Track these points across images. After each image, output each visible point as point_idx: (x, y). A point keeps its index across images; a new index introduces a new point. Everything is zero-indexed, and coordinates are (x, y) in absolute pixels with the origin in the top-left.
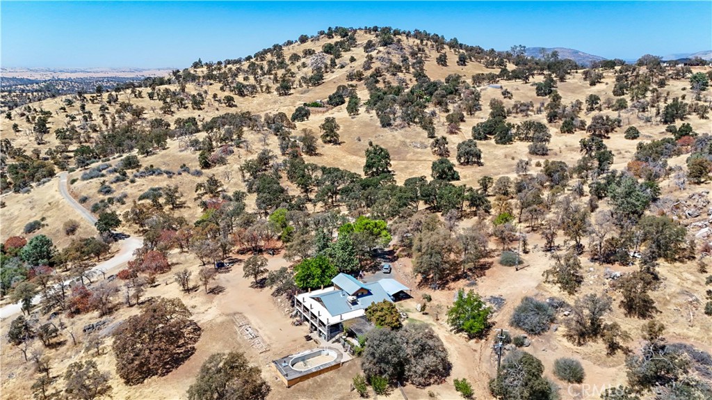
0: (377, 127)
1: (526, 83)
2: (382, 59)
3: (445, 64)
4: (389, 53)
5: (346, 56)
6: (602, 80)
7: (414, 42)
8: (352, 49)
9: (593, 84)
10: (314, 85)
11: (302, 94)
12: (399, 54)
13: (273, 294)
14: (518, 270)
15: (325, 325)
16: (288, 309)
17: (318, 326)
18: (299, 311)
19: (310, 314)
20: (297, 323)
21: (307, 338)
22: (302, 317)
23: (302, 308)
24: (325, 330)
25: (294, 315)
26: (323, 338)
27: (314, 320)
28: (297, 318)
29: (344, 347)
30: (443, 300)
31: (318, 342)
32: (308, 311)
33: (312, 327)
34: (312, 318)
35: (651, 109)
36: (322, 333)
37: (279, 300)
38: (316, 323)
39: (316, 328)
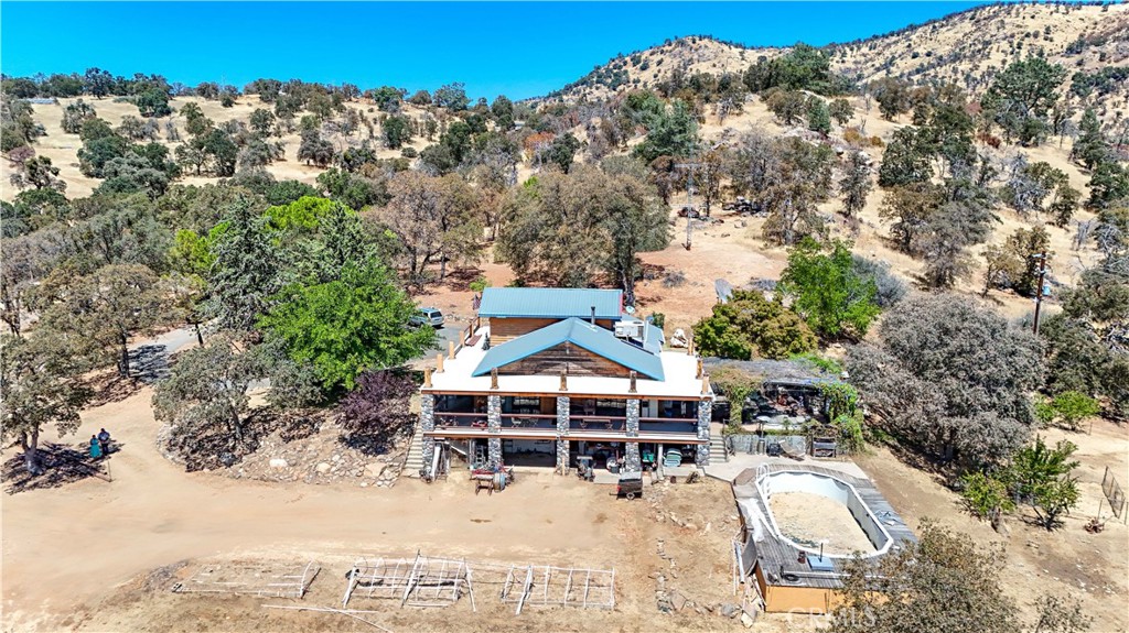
1: (100, 99)
13: (189, 469)
14: (688, 248)
15: (692, 406)
16: (375, 466)
17: (631, 434)
18: (460, 440)
19: (564, 412)
20: (498, 478)
21: (629, 490)
22: (495, 454)
23: (494, 412)
24: (694, 428)
25: (432, 470)
26: (671, 466)
27: (591, 426)
28: (458, 476)
29: (775, 451)
30: (687, 317)
31: (692, 479)
32: (542, 407)
33: (573, 463)
34: (574, 424)
35: (355, 132)
36: (667, 446)
37: (278, 462)
38: (618, 426)
39: (603, 454)
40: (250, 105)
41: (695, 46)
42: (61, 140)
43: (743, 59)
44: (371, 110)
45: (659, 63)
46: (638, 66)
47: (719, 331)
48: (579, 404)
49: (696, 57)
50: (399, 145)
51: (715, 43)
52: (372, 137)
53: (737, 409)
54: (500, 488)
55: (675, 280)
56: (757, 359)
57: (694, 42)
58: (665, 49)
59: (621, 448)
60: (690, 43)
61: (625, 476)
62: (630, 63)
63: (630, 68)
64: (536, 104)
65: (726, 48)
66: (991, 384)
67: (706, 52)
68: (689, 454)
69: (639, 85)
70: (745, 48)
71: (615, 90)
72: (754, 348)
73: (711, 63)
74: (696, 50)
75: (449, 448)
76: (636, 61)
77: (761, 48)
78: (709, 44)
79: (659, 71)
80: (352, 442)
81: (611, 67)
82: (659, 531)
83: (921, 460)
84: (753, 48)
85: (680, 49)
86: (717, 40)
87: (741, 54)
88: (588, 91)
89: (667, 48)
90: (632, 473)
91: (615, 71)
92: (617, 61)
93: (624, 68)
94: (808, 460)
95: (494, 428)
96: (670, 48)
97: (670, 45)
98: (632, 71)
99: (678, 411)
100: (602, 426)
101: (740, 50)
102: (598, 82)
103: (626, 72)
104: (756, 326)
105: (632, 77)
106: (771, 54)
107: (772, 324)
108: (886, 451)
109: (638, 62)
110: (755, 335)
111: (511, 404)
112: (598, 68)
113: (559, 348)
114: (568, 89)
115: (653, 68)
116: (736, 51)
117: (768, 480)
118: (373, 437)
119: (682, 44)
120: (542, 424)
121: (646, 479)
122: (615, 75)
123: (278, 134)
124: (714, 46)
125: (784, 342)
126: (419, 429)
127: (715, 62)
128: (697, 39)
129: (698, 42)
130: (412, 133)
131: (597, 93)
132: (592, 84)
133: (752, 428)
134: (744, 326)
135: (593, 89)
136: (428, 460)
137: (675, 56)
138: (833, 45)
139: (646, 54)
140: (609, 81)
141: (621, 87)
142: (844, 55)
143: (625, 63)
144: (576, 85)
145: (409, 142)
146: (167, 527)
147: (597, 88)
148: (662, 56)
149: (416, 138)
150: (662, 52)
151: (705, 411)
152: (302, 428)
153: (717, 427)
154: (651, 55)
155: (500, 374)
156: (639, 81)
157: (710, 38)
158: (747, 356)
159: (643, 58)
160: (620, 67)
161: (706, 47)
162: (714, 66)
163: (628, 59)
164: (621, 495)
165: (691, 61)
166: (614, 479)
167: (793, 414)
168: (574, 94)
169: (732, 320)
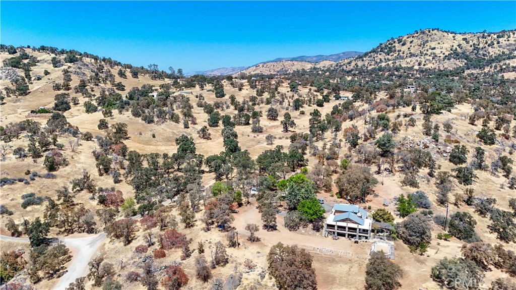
0: (142, 124)
1: (202, 90)
2: (76, 73)
3: (125, 77)
4: (79, 68)
5: (37, 70)
6: (244, 88)
7: (91, 60)
8: (37, 64)
9: (240, 90)
10: (21, 94)
11: (15, 103)
12: (89, 69)
13: (290, 231)
14: (383, 184)
15: (367, 231)
16: (318, 234)
17: (357, 234)
18: (331, 232)
19: (347, 229)
20: (336, 238)
21: (356, 242)
22: (336, 234)
23: (336, 228)
24: (367, 234)
25: (326, 236)
26: (364, 239)
27: (351, 232)
28: (330, 237)
29: (381, 239)
30: (376, 206)
31: (366, 242)
32: (344, 228)
33: (348, 237)
34: (348, 231)
35: (284, 103)
36: (363, 236)
37: (303, 231)
38: (356, 232)
39: (353, 236)
40: (247, 90)
41: (430, 34)
42: (198, 110)
43: (454, 40)
44: (288, 92)
45: (411, 42)
46: (401, 44)
47: (376, 217)
48: (350, 228)
49: (430, 39)
50: (299, 109)
51: (440, 32)
52: (289, 105)
53: (376, 231)
54: (336, 239)
55: (376, 196)
56: (382, 222)
57: (429, 32)
58: (414, 35)
59: (355, 236)
60: (428, 32)
61: (356, 240)
62: (397, 42)
63: (397, 45)
64: (351, 62)
65: (445, 34)
66: (415, 232)
67: (435, 36)
68: (366, 238)
69: (400, 53)
70: (456, 34)
71: (388, 55)
72: (382, 220)
73: (438, 42)
74: (430, 36)
75: (329, 233)
76: (400, 41)
77: (465, 33)
78: (437, 33)
79: (411, 46)
80: (314, 229)
81: (387, 44)
82: (359, 248)
83: (407, 243)
84: (460, 34)
85: (422, 35)
86: (441, 30)
87: (454, 37)
88: (376, 55)
89: (416, 35)
90: (357, 240)
91: (389, 46)
92: (391, 41)
93: (394, 45)
94: (386, 241)
95: (336, 231)
96: (417, 35)
97: (417, 33)
98: (397, 46)
99: (365, 231)
100: (353, 232)
101: (454, 35)
102: (380, 51)
103: (394, 46)
104: (383, 216)
105: (397, 49)
106: (469, 37)
107: (385, 216)
108: (402, 241)
109: (401, 42)
110: (383, 218)
111: (339, 227)
112: (381, 44)
113: (347, 219)
114: (366, 54)
115: (408, 45)
116: (451, 35)
117: (378, 243)
118: (317, 229)
119: (423, 33)
120: (343, 230)
121: (359, 241)
122: (389, 48)
123: (258, 104)
124: (439, 34)
125: (387, 220)
126: (324, 228)
127: (440, 42)
128: (431, 30)
129: (431, 32)
130: (303, 103)
131: (380, 57)
132: (378, 52)
133: (378, 234)
134: (380, 216)
135: (378, 55)
136: (326, 234)
137: (419, 39)
138: (504, 31)
139: (405, 38)
140: (386, 51)
141: (392, 54)
142: (509, 37)
143: (395, 42)
144: (370, 53)
145: (302, 107)
146: (291, 239)
147: (380, 54)
148: (413, 39)
149: (305, 105)
150: (413, 37)
151: (369, 231)
152: (305, 226)
153: (372, 234)
154: (407, 38)
155: (338, 221)
156: (400, 51)
157: (438, 30)
158: (380, 222)
159: (403, 39)
160: (392, 44)
161: (435, 34)
162: (439, 43)
163: (396, 40)
164: (355, 243)
165: (427, 41)
166: (355, 240)
167: (387, 232)
168: (369, 57)
169: (378, 215)
